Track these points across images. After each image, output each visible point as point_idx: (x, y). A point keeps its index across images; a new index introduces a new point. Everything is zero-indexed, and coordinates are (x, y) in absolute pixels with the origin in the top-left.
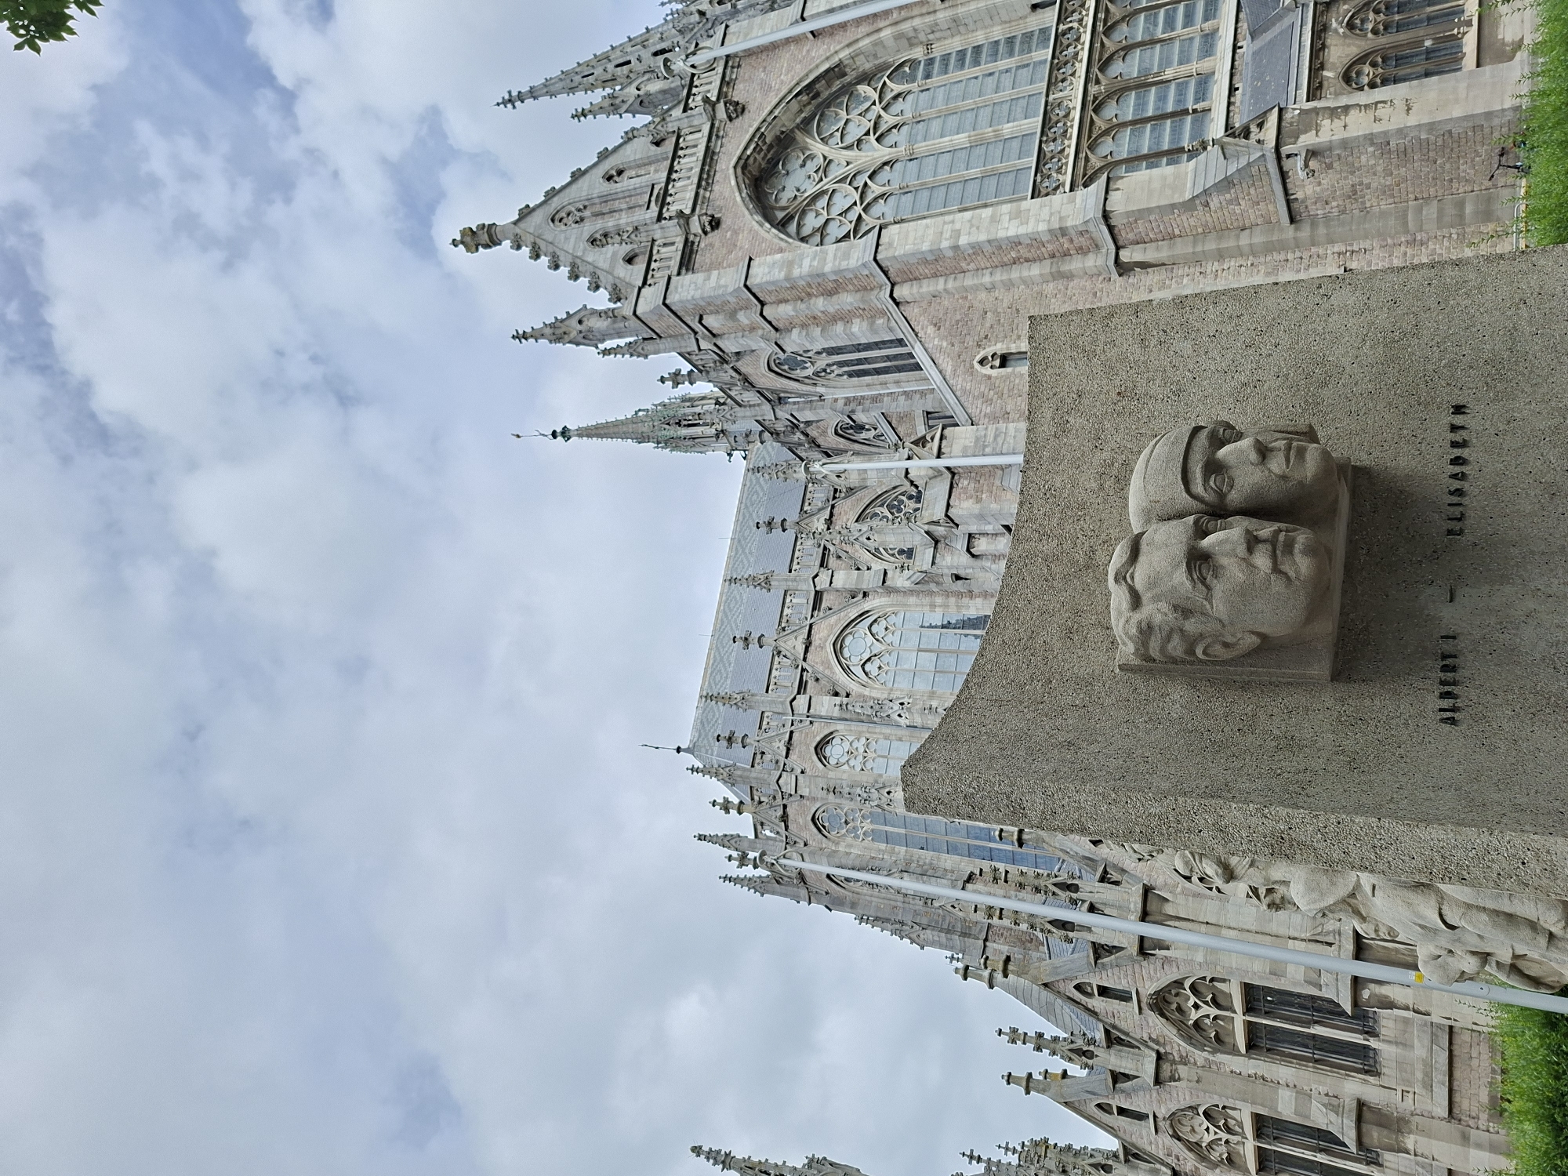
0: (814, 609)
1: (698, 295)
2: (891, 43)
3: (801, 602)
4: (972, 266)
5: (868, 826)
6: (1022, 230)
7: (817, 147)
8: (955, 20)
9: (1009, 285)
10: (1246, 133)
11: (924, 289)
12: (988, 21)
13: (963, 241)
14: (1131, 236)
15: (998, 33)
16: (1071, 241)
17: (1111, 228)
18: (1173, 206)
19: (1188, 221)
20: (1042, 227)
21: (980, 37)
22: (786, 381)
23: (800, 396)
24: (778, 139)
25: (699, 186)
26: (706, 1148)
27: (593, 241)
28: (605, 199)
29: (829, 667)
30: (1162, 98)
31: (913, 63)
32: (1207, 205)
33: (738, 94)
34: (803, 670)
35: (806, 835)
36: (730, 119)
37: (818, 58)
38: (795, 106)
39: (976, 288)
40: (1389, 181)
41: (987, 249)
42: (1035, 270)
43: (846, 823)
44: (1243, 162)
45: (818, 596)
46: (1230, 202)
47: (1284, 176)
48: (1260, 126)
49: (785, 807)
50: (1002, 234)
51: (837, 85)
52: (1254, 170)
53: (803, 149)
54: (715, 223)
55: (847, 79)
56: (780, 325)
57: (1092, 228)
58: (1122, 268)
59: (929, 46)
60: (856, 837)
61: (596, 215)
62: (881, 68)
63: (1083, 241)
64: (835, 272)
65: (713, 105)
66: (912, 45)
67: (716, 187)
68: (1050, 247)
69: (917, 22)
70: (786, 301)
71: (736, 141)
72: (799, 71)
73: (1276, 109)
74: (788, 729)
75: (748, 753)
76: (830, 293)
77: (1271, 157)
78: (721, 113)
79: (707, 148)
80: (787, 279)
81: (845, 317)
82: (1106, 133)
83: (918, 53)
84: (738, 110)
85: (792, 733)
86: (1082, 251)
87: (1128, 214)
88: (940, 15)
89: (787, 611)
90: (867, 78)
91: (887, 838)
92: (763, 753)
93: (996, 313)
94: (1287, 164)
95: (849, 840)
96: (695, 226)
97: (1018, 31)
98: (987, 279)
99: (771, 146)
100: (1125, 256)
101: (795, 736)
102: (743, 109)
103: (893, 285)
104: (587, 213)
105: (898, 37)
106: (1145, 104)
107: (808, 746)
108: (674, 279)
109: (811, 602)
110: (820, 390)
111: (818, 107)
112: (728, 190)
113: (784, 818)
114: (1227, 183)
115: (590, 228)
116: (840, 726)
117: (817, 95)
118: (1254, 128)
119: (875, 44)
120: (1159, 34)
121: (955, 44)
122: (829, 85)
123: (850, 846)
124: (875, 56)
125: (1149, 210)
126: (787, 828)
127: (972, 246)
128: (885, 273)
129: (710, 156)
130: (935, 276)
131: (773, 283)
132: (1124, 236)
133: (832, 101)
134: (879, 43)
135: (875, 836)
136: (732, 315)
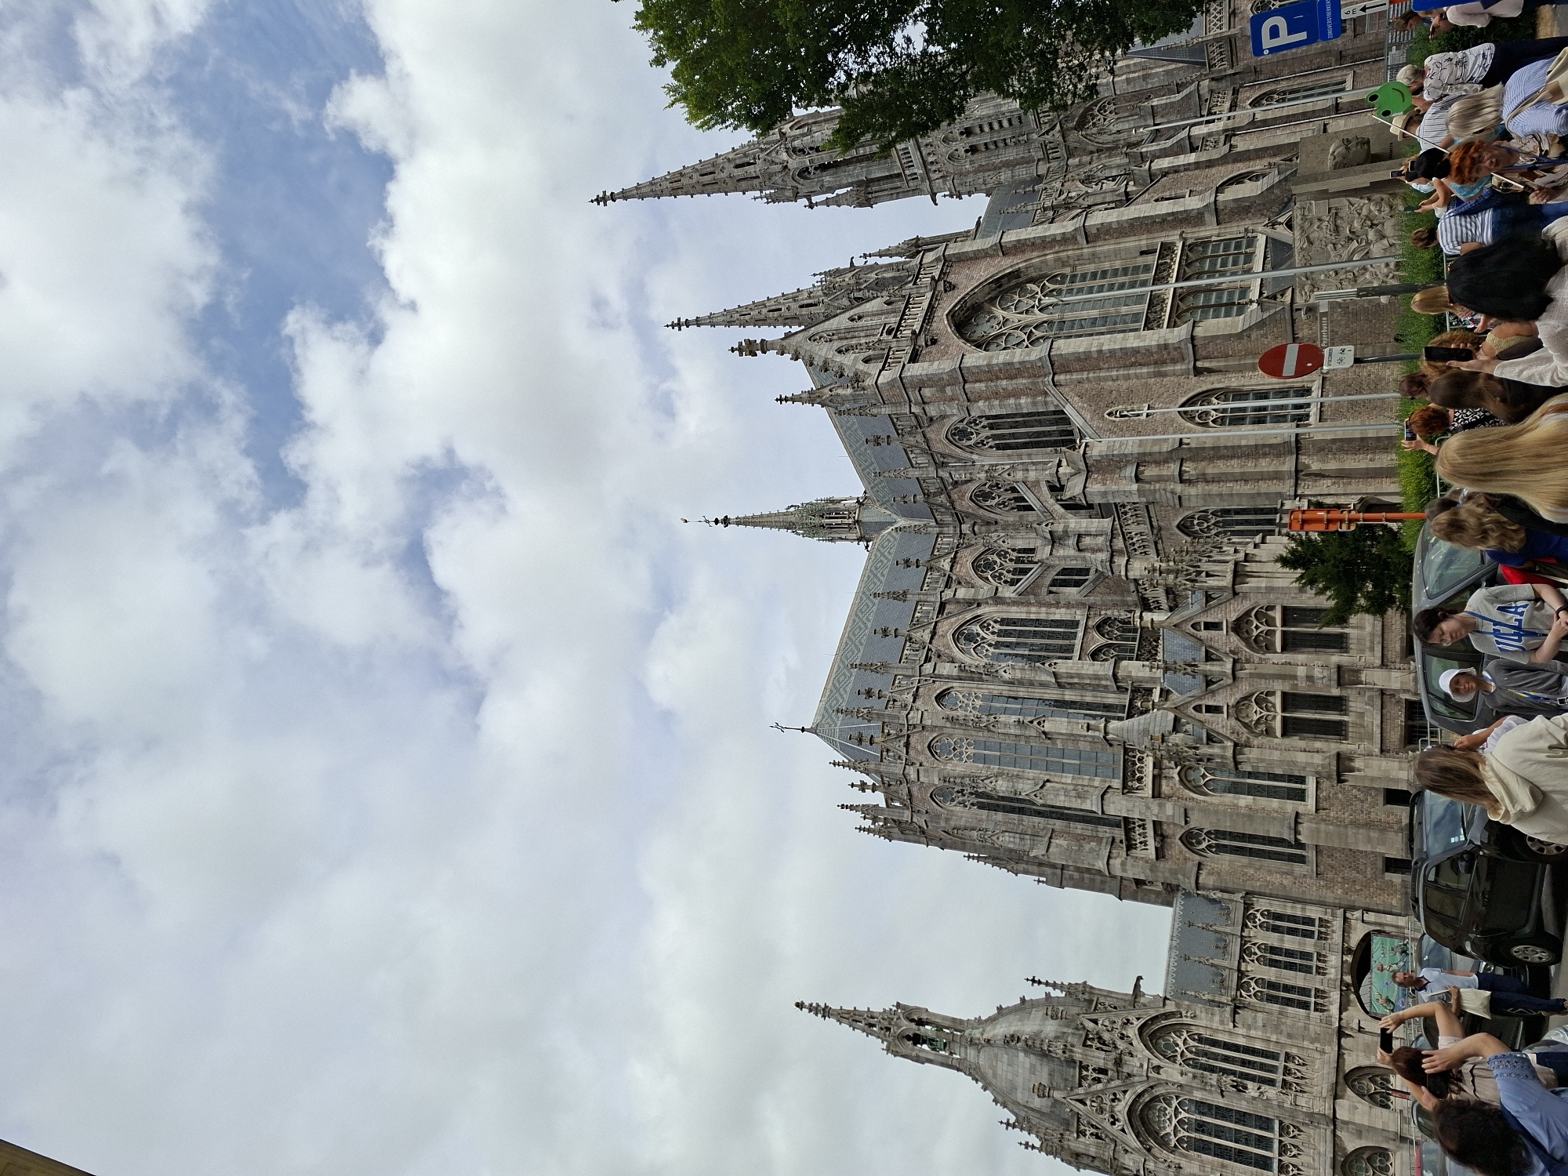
0: (939, 613)
1: (924, 373)
2: (1051, 263)
3: (931, 609)
4: (1106, 365)
5: (971, 751)
6: (1142, 344)
7: (999, 313)
8: (1094, 254)
9: (1127, 378)
10: (1274, 297)
11: (1074, 377)
12: (1113, 258)
13: (1105, 348)
14: (1204, 353)
15: (1118, 264)
16: (1169, 353)
17: (1194, 346)
18: (1231, 335)
19: (1238, 346)
20: (1154, 343)
21: (1106, 266)
22: (953, 447)
23: (960, 460)
24: (973, 306)
25: (924, 322)
26: (807, 1003)
27: (840, 352)
28: (848, 330)
29: (949, 648)
30: (1219, 297)
31: (1064, 276)
32: (1249, 337)
33: (952, 278)
34: (929, 649)
35: (922, 758)
36: (946, 291)
37: (1005, 265)
38: (987, 289)
39: (1106, 379)
40: (1347, 331)
41: (1119, 354)
42: (1145, 370)
43: (954, 749)
44: (1272, 311)
45: (943, 606)
46: (1262, 336)
47: (1293, 321)
48: (1282, 295)
49: (909, 736)
50: (1129, 346)
51: (1014, 282)
52: (1278, 316)
53: (990, 312)
54: (934, 342)
55: (1021, 280)
56: (972, 397)
57: (1183, 346)
58: (1198, 372)
59: (1074, 267)
60: (961, 760)
61: (840, 339)
62: (1043, 277)
63: (1175, 354)
64: (1020, 363)
65: (937, 282)
66: (1064, 266)
67: (934, 324)
68: (1156, 356)
69: (1070, 253)
70: (981, 381)
71: (948, 303)
72: (993, 271)
73: (1290, 290)
74: (916, 685)
75: (884, 701)
76: (1011, 378)
77: (1288, 308)
78: (941, 286)
79: (930, 304)
80: (988, 365)
81: (1016, 394)
82: (1187, 311)
83: (1067, 271)
84: (951, 287)
85: (918, 688)
86: (1174, 361)
87: (1205, 338)
88: (1085, 250)
89: (917, 615)
90: (1032, 281)
91: (985, 760)
92: (895, 701)
93: (1118, 391)
94: (1296, 314)
95: (955, 761)
96: (921, 341)
97: (1130, 264)
98: (1114, 373)
99: (968, 309)
100: (1199, 364)
101: (921, 690)
102: (954, 287)
103: (1054, 375)
104: (835, 337)
105: (1056, 260)
106: (1210, 299)
107: (930, 696)
108: (907, 366)
109: (937, 609)
110: (975, 457)
111: (1000, 292)
112: (942, 324)
113: (907, 745)
114: (1261, 324)
115: (836, 345)
116: (955, 684)
117: (1001, 286)
118: (1279, 296)
119: (1042, 262)
120: (1218, 268)
121: (1091, 268)
122: (1009, 281)
123: (956, 766)
124: (1040, 270)
125: (1218, 337)
126: (907, 753)
127: (1110, 351)
128: (1052, 365)
129: (931, 309)
130: (1082, 370)
131: (978, 367)
132: (1202, 352)
133: (1011, 290)
134: (1045, 262)
135: (976, 758)
136: (942, 390)
